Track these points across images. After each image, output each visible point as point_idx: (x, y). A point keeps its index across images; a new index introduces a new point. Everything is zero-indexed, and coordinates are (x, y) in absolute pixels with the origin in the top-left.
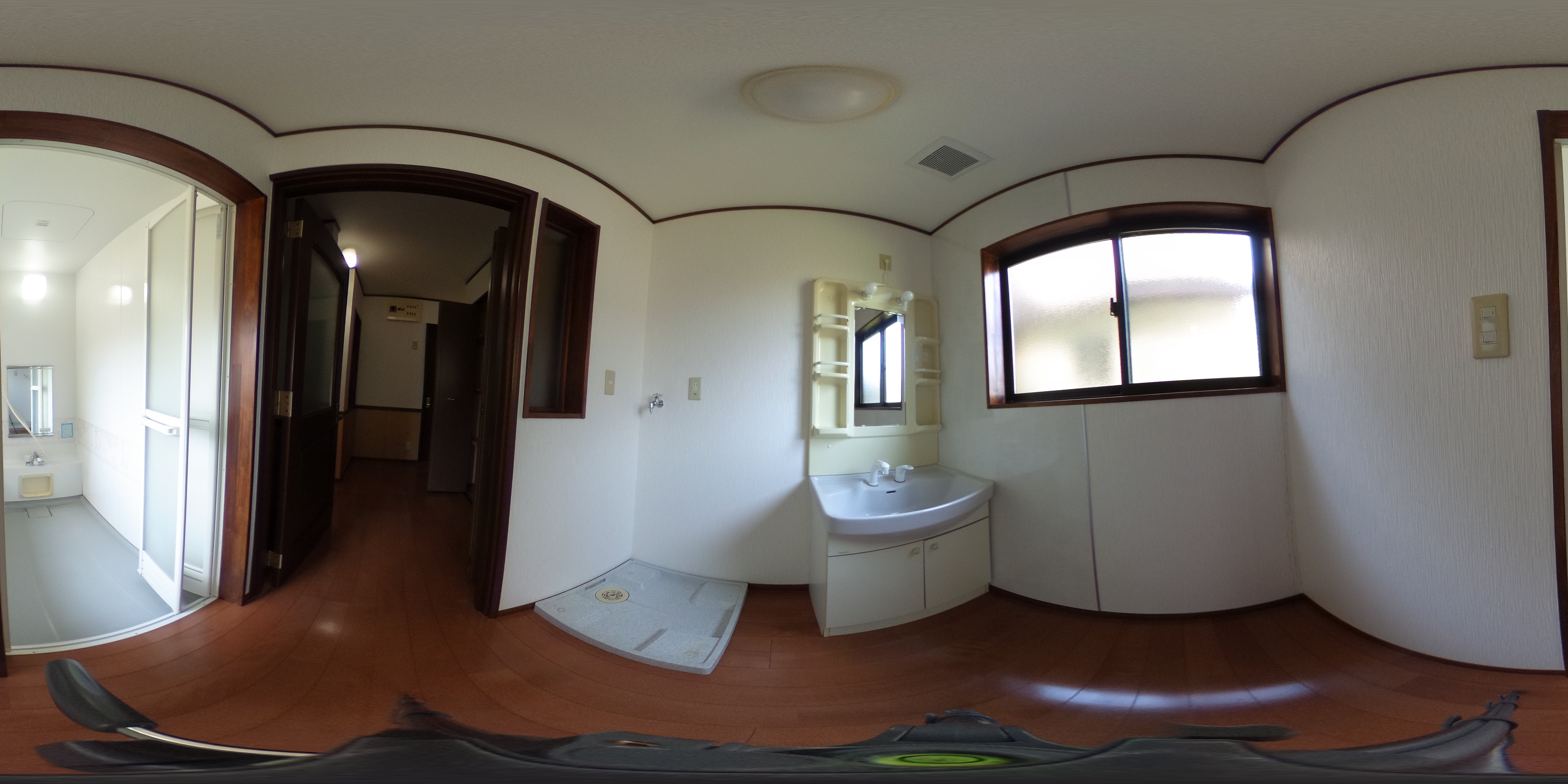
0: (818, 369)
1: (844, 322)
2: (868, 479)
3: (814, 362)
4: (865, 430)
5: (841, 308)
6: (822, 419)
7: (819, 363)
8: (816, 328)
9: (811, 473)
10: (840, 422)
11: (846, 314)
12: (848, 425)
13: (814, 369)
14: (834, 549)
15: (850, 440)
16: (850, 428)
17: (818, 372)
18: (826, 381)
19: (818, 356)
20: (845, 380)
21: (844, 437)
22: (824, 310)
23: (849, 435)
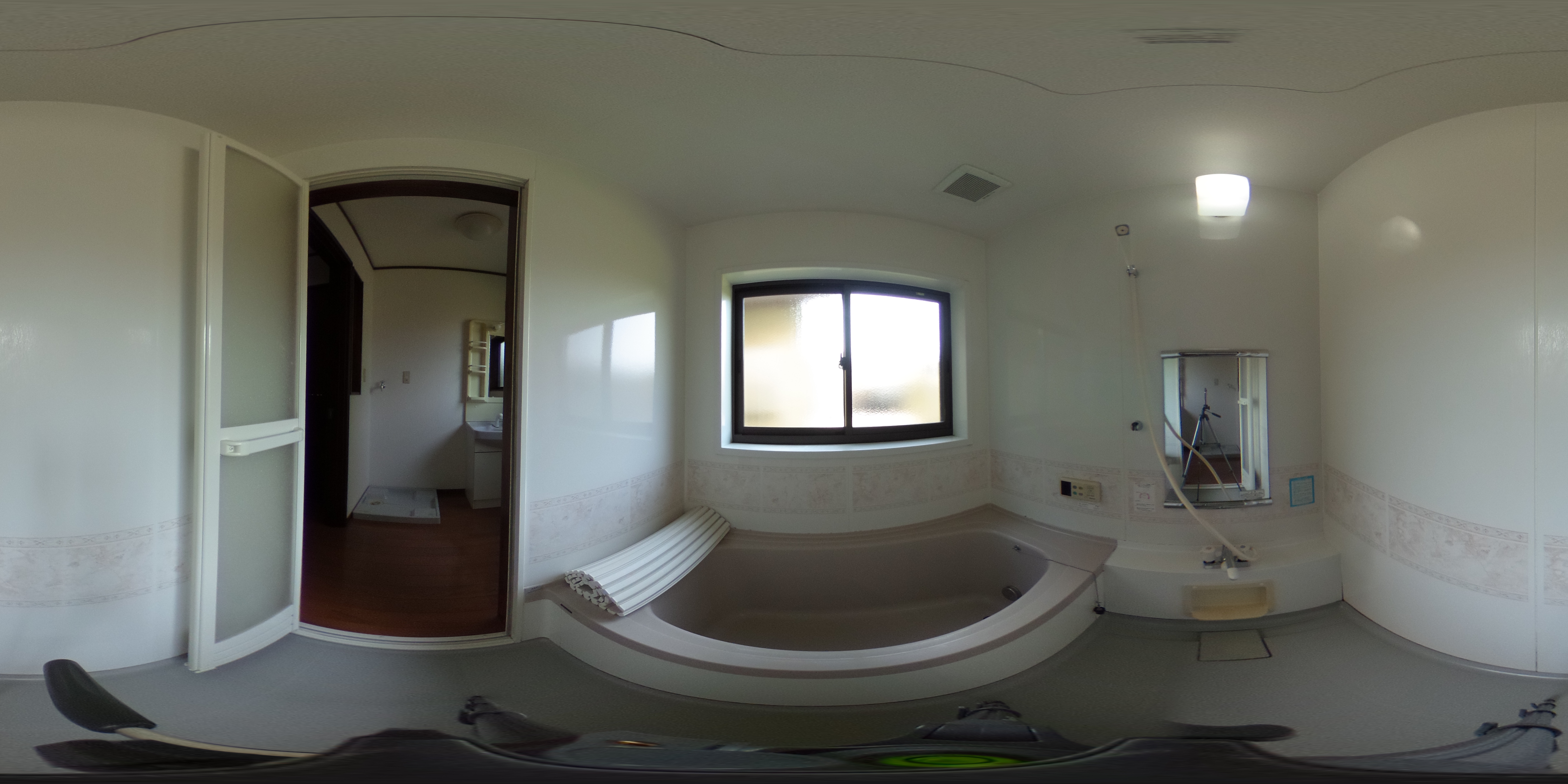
0: (471, 369)
1: (484, 345)
2: (494, 424)
3: (469, 365)
4: (494, 399)
5: (483, 338)
6: (472, 393)
7: (471, 366)
8: (470, 348)
9: (467, 420)
10: (481, 394)
11: (485, 341)
12: (485, 396)
13: (469, 368)
14: (478, 448)
15: (485, 404)
16: (486, 398)
17: (471, 370)
18: (474, 374)
19: (471, 362)
20: (484, 374)
21: (483, 402)
22: (474, 337)
23: (485, 401)
